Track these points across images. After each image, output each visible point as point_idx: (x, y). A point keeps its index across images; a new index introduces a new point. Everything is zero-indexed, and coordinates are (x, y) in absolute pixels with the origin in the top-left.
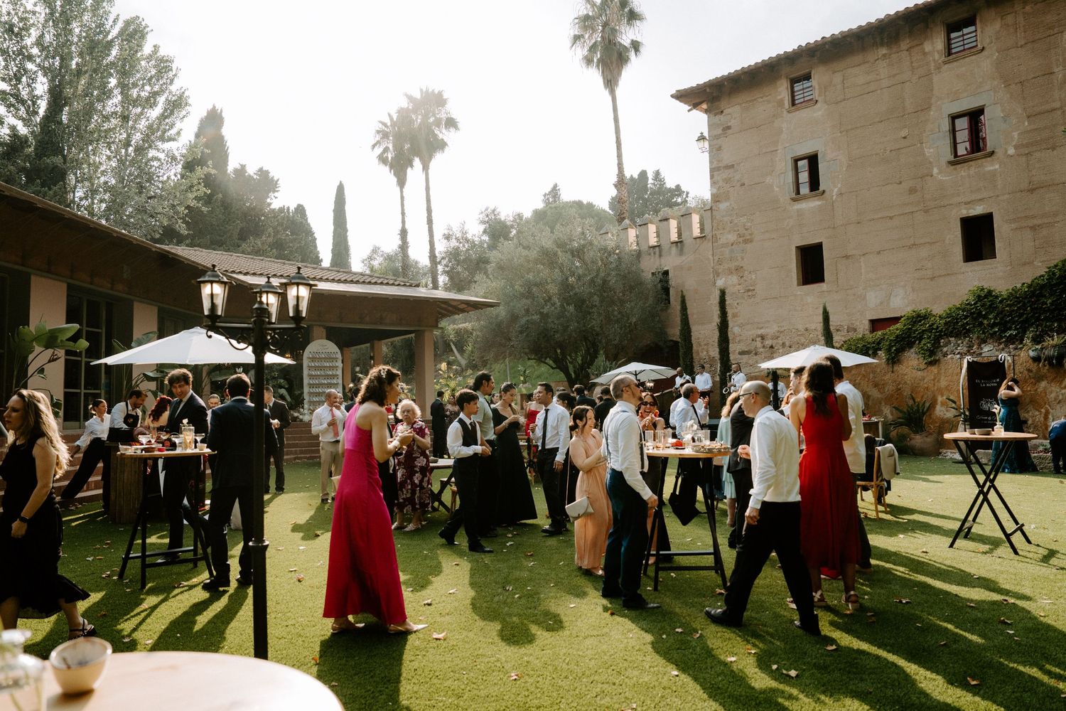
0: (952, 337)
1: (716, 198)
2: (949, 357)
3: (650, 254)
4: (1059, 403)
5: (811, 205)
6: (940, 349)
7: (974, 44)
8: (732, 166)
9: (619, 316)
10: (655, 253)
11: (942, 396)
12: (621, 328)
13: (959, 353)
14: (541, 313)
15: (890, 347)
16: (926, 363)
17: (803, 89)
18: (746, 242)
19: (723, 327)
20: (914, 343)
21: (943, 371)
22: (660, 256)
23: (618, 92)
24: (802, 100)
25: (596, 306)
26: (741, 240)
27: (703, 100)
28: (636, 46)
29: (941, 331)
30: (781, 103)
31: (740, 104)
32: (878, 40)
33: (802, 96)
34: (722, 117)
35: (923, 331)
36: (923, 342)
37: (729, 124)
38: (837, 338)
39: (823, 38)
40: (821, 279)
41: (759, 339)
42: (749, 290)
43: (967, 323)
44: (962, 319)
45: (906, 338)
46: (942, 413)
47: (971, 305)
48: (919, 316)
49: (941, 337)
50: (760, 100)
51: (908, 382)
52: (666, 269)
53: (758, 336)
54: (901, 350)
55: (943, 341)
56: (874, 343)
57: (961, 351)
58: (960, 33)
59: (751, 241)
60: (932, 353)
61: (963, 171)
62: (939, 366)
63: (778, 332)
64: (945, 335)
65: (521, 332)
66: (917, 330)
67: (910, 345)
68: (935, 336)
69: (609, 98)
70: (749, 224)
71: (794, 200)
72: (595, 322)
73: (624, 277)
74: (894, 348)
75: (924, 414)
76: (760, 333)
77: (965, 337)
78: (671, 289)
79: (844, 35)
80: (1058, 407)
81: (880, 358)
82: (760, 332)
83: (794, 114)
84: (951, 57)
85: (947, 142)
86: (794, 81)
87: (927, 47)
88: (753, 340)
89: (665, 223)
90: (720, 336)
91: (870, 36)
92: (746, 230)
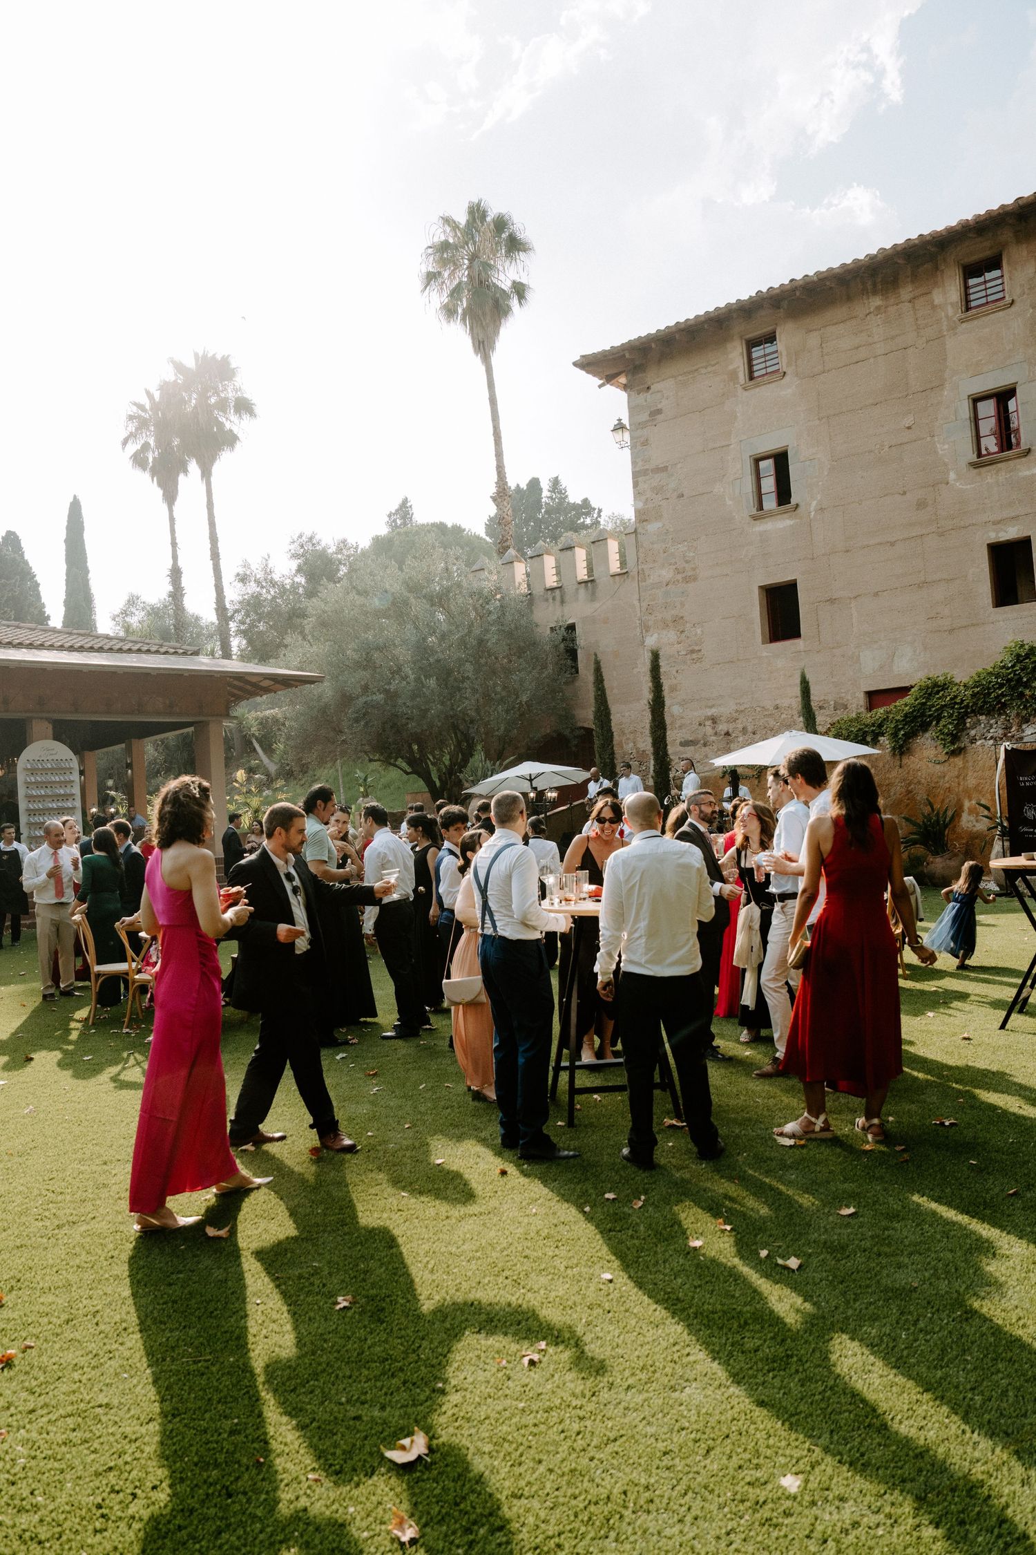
0: (982, 714)
1: (642, 516)
2: (979, 743)
3: (547, 600)
5: (780, 524)
6: (965, 732)
7: (1000, 295)
8: (665, 469)
9: (504, 694)
10: (554, 599)
11: (970, 800)
12: (507, 711)
13: (991, 738)
14: (387, 692)
15: (897, 730)
16: (947, 753)
17: (765, 356)
18: (687, 580)
19: (658, 706)
20: (930, 724)
21: (970, 764)
22: (562, 602)
23: (495, 359)
24: (763, 372)
25: (468, 678)
26: (679, 577)
27: (620, 370)
28: (520, 290)
29: (967, 706)
30: (733, 375)
31: (674, 377)
32: (869, 286)
33: (763, 365)
34: (648, 395)
35: (943, 706)
36: (942, 723)
37: (659, 406)
38: (822, 719)
39: (792, 280)
40: (797, 634)
41: (709, 723)
42: (692, 652)
43: (1003, 695)
44: (995, 689)
45: (919, 717)
46: (970, 825)
47: (1008, 668)
48: (935, 685)
49: (966, 714)
50: (703, 371)
51: (923, 781)
52: (570, 621)
53: (707, 718)
54: (911, 735)
55: (969, 720)
56: (873, 725)
57: (996, 735)
58: (981, 279)
59: (694, 579)
60: (955, 738)
61: (990, 476)
62: (964, 758)
63: (737, 711)
64: (973, 711)
65: (357, 720)
66: (933, 706)
67: (925, 727)
68: (959, 713)
69: (483, 368)
70: (692, 554)
71: (755, 518)
72: (468, 703)
73: (510, 634)
74: (902, 732)
75: (946, 826)
76: (709, 714)
77: (1000, 715)
78: (579, 651)
79: (821, 276)
81: (882, 747)
82: (710, 712)
83: (752, 392)
84: (970, 313)
85: (967, 435)
86: (752, 344)
87: (937, 297)
88: (700, 725)
89: (569, 552)
90: (654, 720)
91: (858, 280)
92: (687, 562)
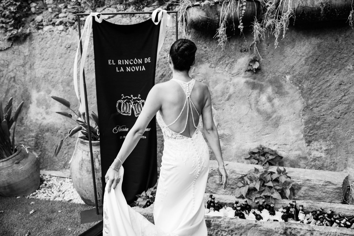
2: (46, 28)
4: (228, 99)
11: (39, 91)
13: (61, 23)
16: (9, 39)
21: (37, 52)
46: (39, 117)
55: (34, 5)
57: (65, 20)
60: (18, 22)
62: (30, 44)
75: (10, 122)
80: (227, 106)
